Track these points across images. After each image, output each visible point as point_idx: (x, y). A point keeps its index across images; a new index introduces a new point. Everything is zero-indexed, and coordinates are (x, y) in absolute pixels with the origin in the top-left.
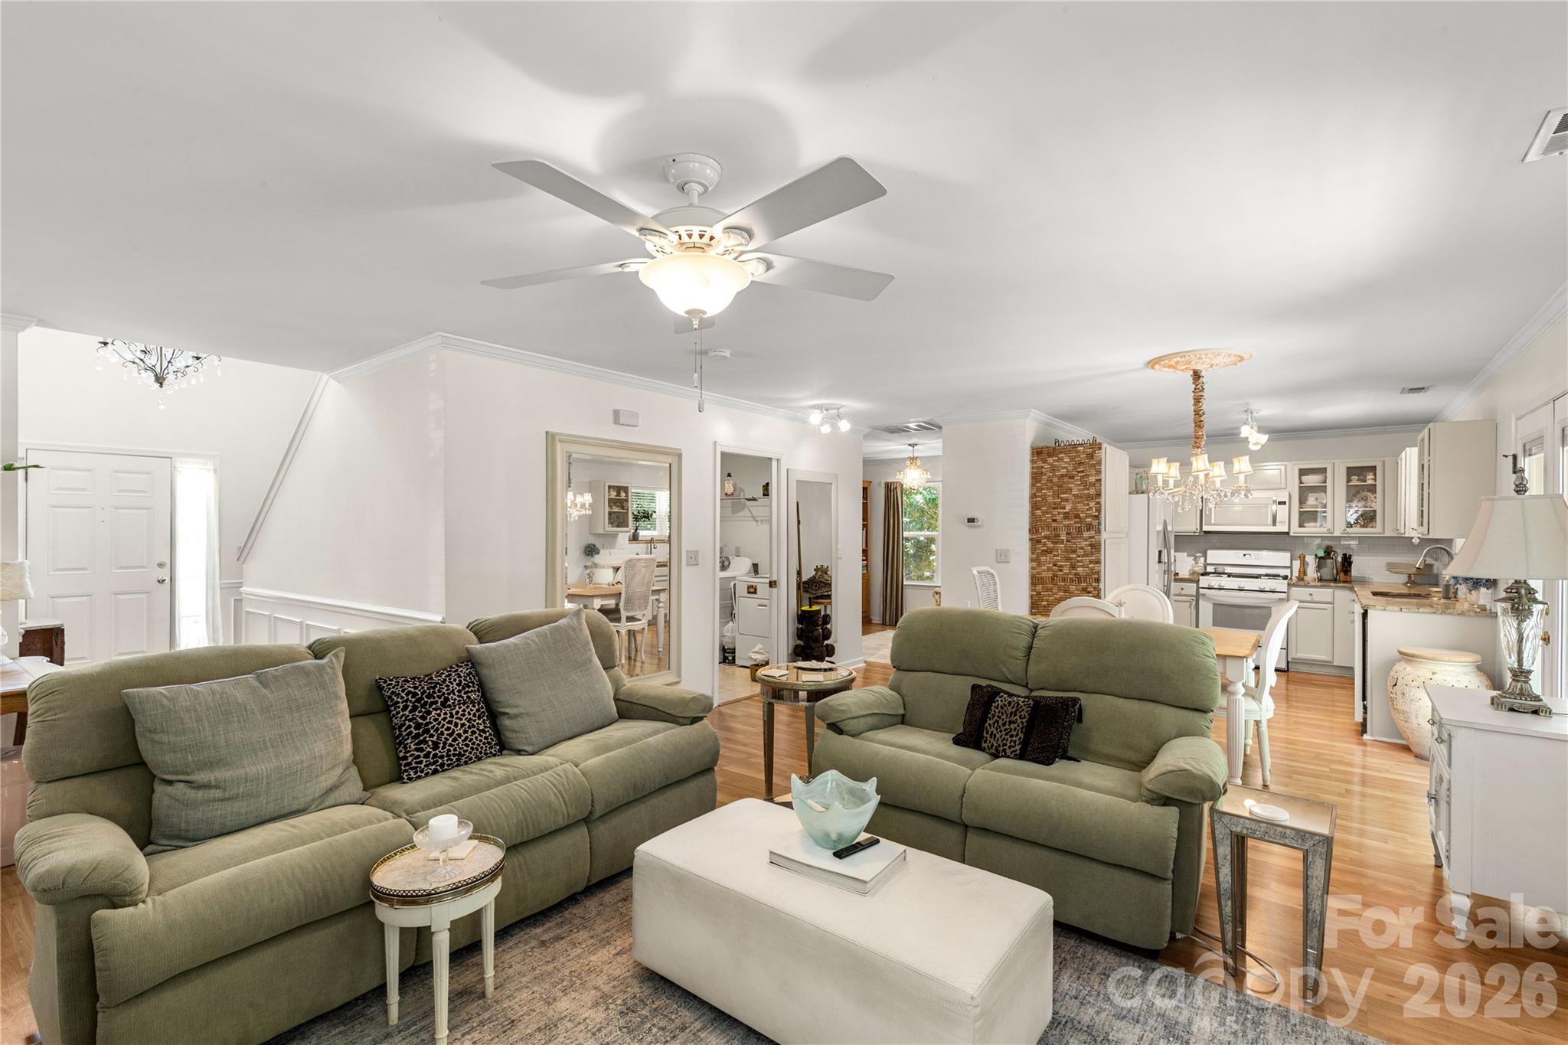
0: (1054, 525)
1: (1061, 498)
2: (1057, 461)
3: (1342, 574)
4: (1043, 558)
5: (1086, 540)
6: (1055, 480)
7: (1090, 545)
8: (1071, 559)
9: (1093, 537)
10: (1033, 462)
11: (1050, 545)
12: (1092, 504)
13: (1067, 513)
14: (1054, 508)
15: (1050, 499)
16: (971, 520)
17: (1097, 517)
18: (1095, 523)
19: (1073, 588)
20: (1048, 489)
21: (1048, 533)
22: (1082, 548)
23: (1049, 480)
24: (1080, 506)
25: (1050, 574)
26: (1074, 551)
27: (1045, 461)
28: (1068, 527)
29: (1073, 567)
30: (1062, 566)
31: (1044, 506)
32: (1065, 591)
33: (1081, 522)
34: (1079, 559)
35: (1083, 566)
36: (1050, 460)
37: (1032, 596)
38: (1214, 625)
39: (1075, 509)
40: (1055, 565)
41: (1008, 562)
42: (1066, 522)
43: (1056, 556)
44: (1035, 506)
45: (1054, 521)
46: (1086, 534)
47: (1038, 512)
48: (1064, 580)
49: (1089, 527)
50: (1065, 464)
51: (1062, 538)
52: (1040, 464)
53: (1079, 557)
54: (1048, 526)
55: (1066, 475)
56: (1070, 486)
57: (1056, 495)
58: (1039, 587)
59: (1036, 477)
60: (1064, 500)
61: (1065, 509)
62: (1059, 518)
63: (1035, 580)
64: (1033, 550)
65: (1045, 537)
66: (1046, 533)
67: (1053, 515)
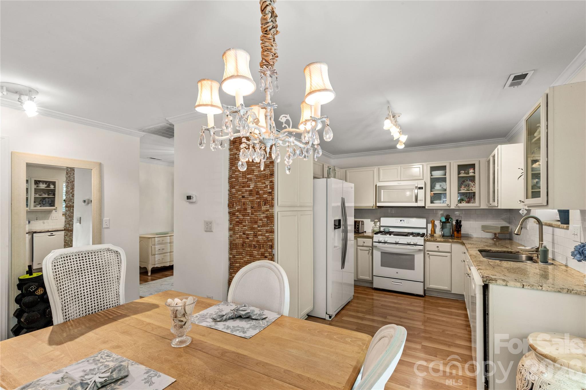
0: (243, 200)
1: (248, 178)
4: (237, 228)
5: (263, 213)
7: (267, 217)
8: (254, 229)
9: (269, 211)
10: (230, 150)
11: (241, 217)
12: (267, 183)
13: (251, 191)
14: (243, 187)
16: (189, 198)
17: (271, 194)
18: (269, 198)
19: (255, 253)
21: (240, 207)
22: (261, 220)
24: (260, 184)
25: (241, 241)
26: (256, 222)
28: (252, 201)
29: (255, 236)
30: (248, 235)
31: (237, 185)
32: (250, 256)
33: (260, 198)
34: (259, 228)
35: (261, 235)
37: (230, 259)
38: (382, 266)
39: (256, 187)
40: (244, 234)
41: (212, 231)
42: (251, 198)
43: (244, 226)
45: (243, 197)
46: (264, 208)
47: (234, 190)
48: (250, 246)
49: (266, 202)
51: (248, 211)
53: (259, 227)
54: (239, 201)
56: (253, 168)
58: (234, 252)
61: (250, 187)
62: (246, 194)
63: (232, 246)
64: (231, 221)
65: (238, 211)
66: (238, 207)
67: (243, 193)
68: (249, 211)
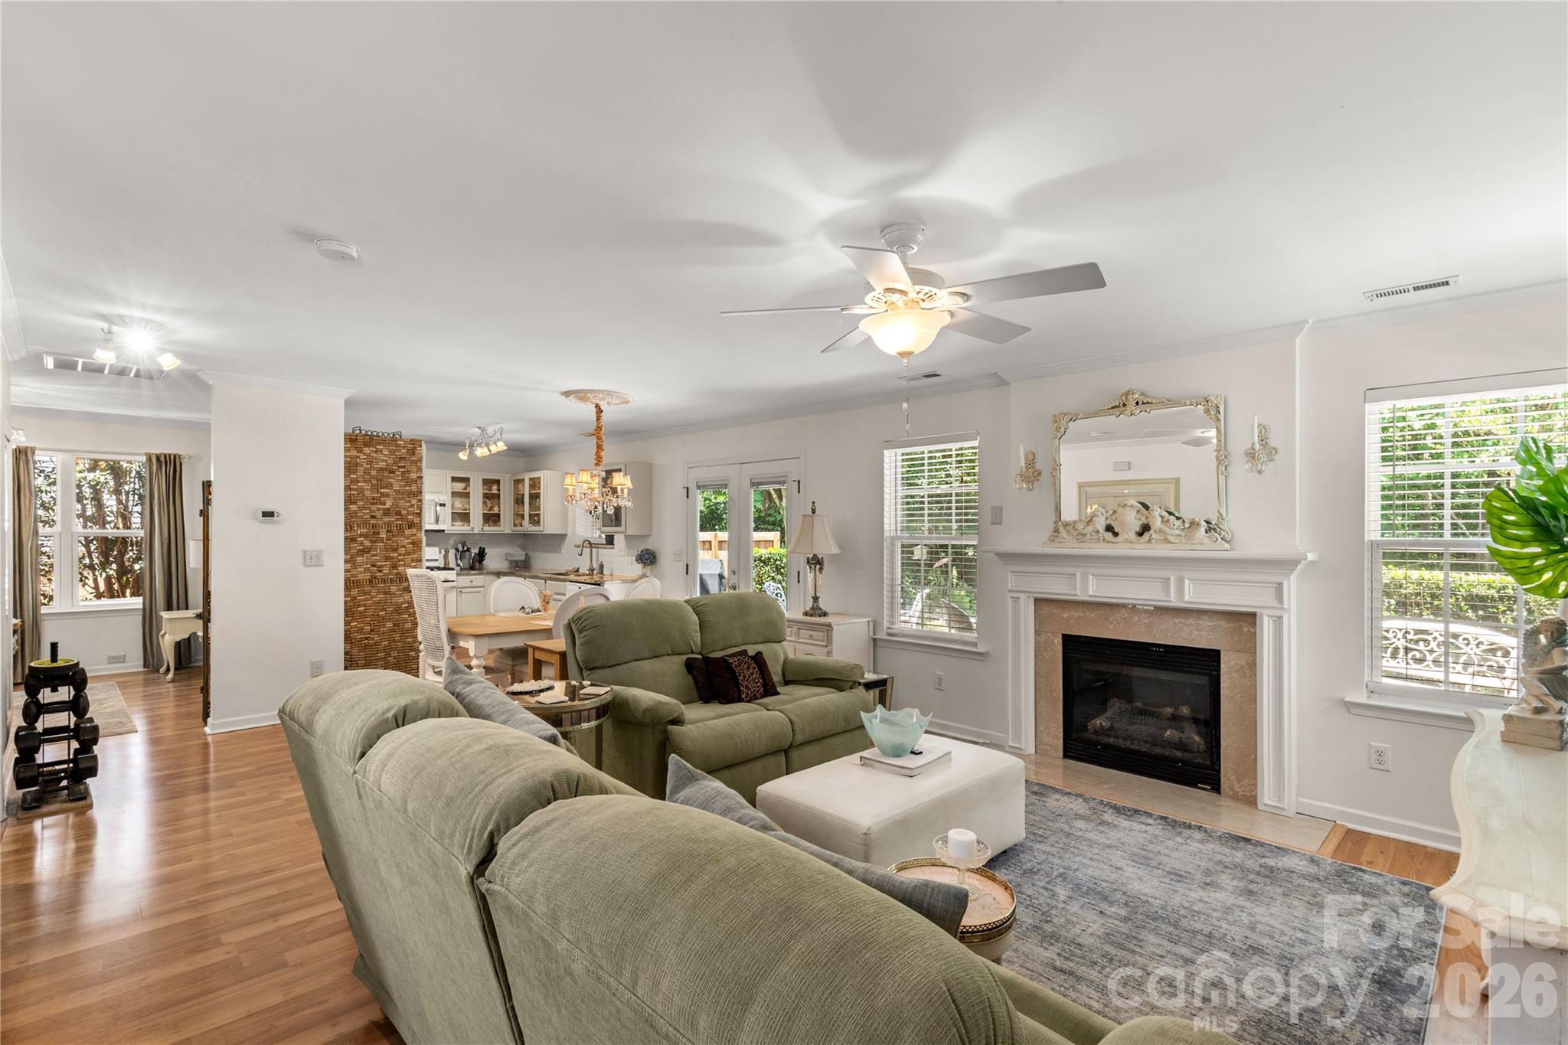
0: (373, 521)
1: (380, 493)
2: (376, 452)
3: (477, 564)
4: (359, 559)
5: (408, 538)
6: (374, 473)
7: (412, 543)
8: (392, 558)
9: (415, 535)
10: (346, 450)
11: (367, 543)
12: (413, 501)
13: (387, 509)
14: (372, 504)
15: (368, 493)
16: (266, 514)
17: (419, 515)
18: (417, 520)
19: (393, 589)
20: (365, 482)
21: (365, 530)
22: (403, 546)
23: (366, 472)
24: (401, 503)
25: (368, 576)
26: (395, 550)
27: (361, 451)
28: (389, 524)
29: (394, 567)
30: (382, 566)
31: (361, 500)
32: (385, 593)
33: (402, 519)
34: (400, 558)
35: (404, 565)
36: (367, 450)
37: (346, 602)
39: (395, 505)
40: (373, 566)
41: (322, 565)
42: (386, 519)
43: (375, 555)
44: (349, 501)
45: (373, 517)
46: (408, 532)
47: (353, 507)
48: (384, 581)
49: (411, 525)
50: (384, 458)
51: (381, 536)
52: (354, 453)
53: (400, 555)
54: (365, 523)
55: (386, 469)
56: (390, 480)
57: (376, 488)
58: (354, 592)
59: (350, 468)
60: (383, 495)
61: (385, 504)
62: (379, 514)
63: (350, 584)
64: (348, 549)
65: (361, 535)
66: (362, 530)
67: (371, 511)
68: (383, 535)
